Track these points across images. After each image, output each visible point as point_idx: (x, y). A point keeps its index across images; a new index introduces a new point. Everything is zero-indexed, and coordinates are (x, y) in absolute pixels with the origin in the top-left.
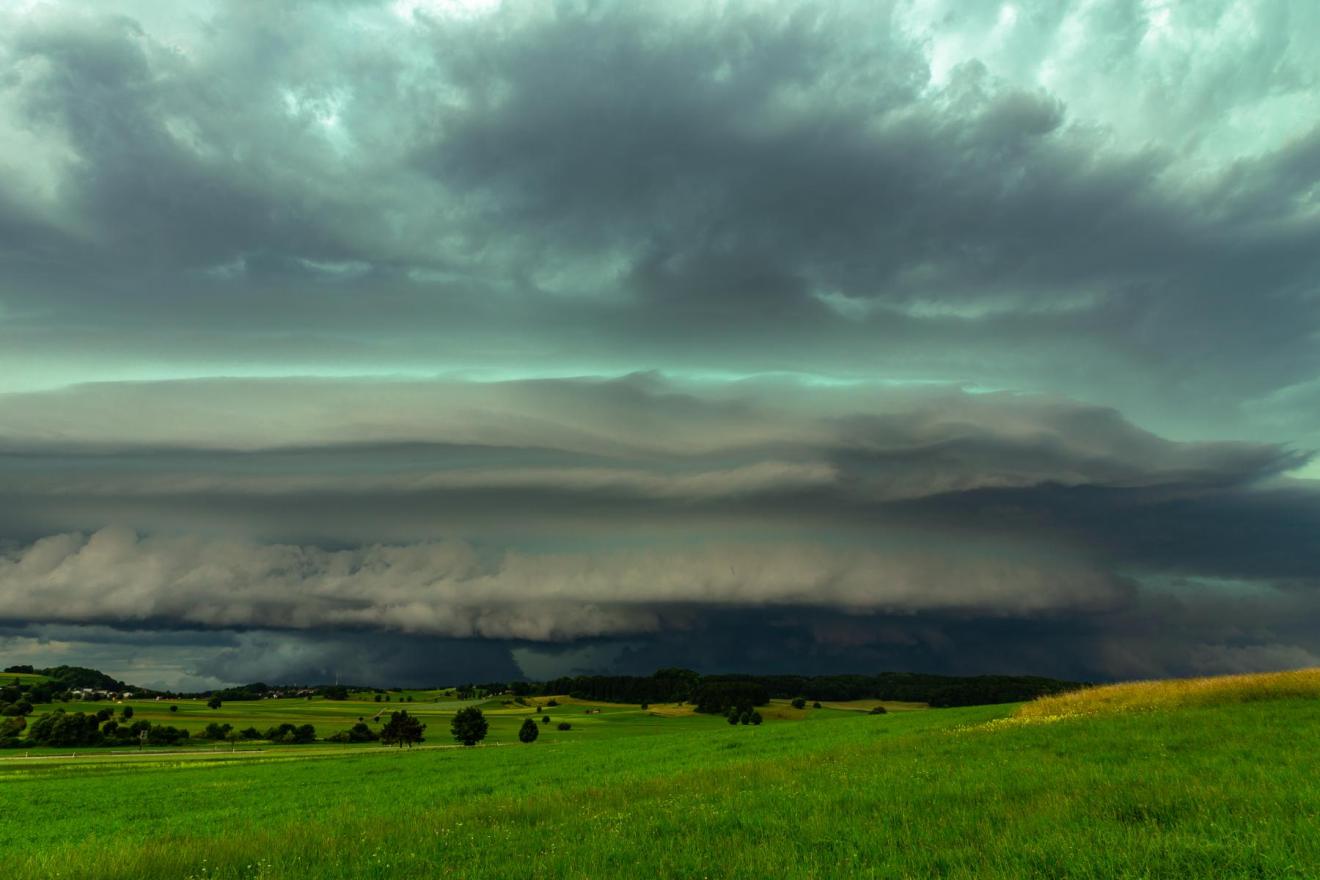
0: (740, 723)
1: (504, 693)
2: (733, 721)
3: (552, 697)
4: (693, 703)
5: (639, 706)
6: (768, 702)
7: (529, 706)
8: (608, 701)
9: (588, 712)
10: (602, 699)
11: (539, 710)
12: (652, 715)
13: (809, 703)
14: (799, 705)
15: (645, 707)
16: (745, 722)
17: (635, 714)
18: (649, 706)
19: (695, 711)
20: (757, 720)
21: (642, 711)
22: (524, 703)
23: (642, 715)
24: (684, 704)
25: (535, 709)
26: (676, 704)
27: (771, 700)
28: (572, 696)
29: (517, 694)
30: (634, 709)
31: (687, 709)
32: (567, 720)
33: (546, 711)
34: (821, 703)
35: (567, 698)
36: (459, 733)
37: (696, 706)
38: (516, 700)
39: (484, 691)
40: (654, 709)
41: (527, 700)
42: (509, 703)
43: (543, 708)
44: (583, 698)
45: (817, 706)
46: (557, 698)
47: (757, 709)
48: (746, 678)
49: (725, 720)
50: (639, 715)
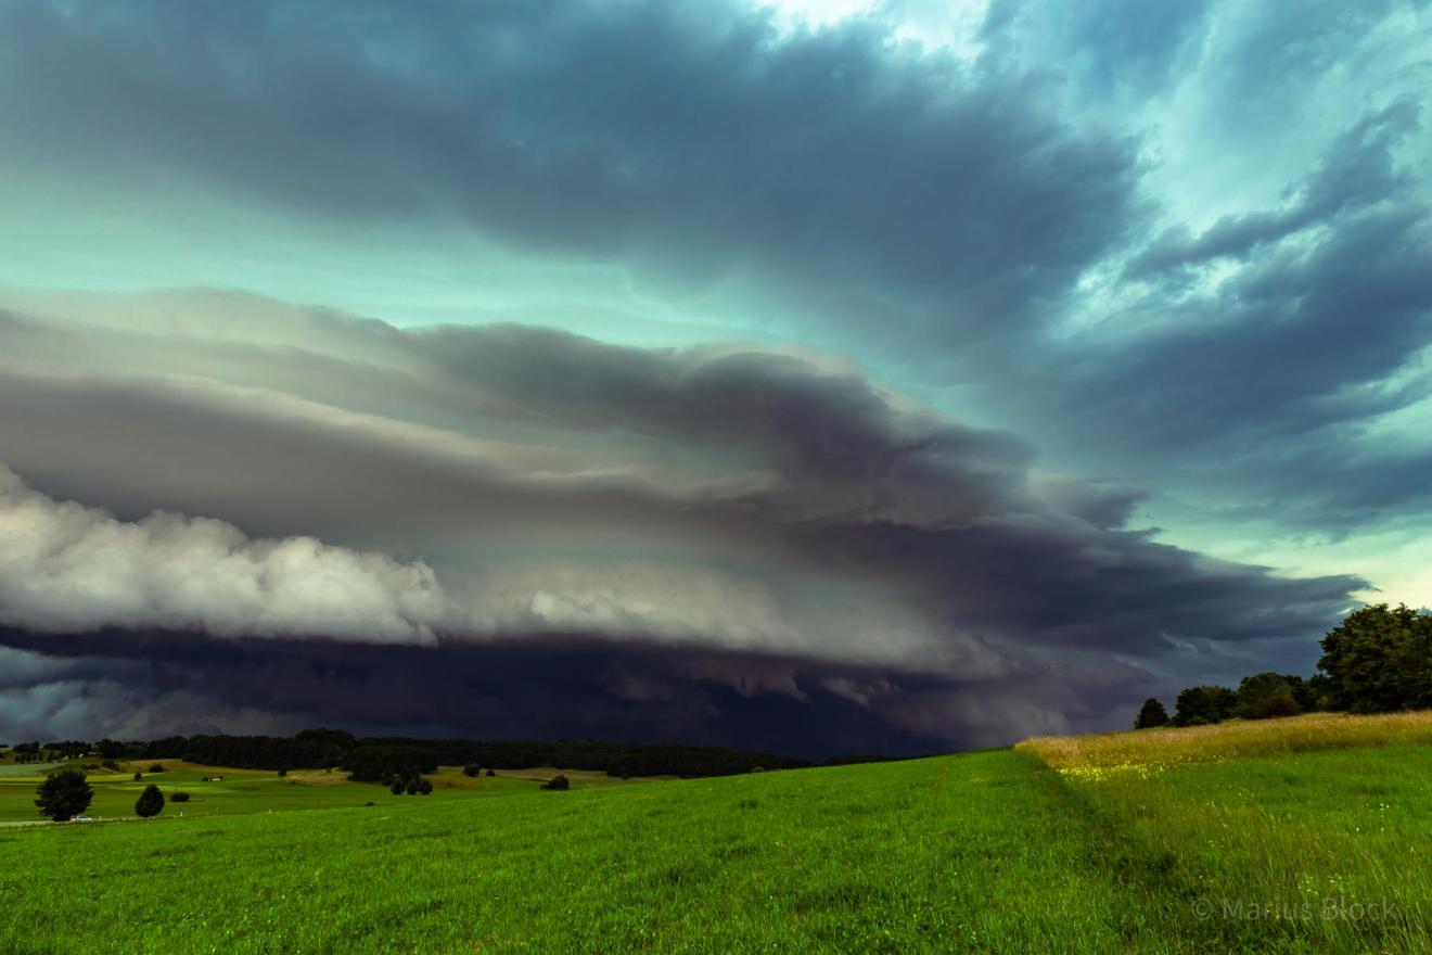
0: (406, 792)
1: (86, 755)
2: (397, 791)
3: (157, 762)
4: (346, 769)
5: (277, 773)
6: (436, 769)
7: (124, 772)
8: (234, 767)
9: (206, 779)
10: (226, 763)
11: (138, 777)
12: (294, 783)
13: (483, 771)
14: (472, 773)
15: (282, 774)
16: (412, 792)
17: (270, 782)
18: (289, 773)
19: (349, 778)
20: (426, 789)
21: (278, 779)
22: (116, 769)
23: (281, 783)
24: (334, 770)
25: (132, 776)
26: (325, 771)
27: (440, 768)
28: (185, 760)
29: (106, 756)
30: (271, 776)
31: (337, 776)
32: (180, 789)
33: (148, 778)
34: (495, 771)
35: (179, 762)
36: (48, 804)
37: (347, 774)
38: (105, 765)
39: (57, 752)
40: (293, 776)
41: (122, 764)
42: (94, 767)
43: (144, 775)
44: (200, 762)
45: (491, 774)
46: (163, 762)
47: (424, 777)
48: (408, 742)
49: (388, 790)
50: (276, 783)
